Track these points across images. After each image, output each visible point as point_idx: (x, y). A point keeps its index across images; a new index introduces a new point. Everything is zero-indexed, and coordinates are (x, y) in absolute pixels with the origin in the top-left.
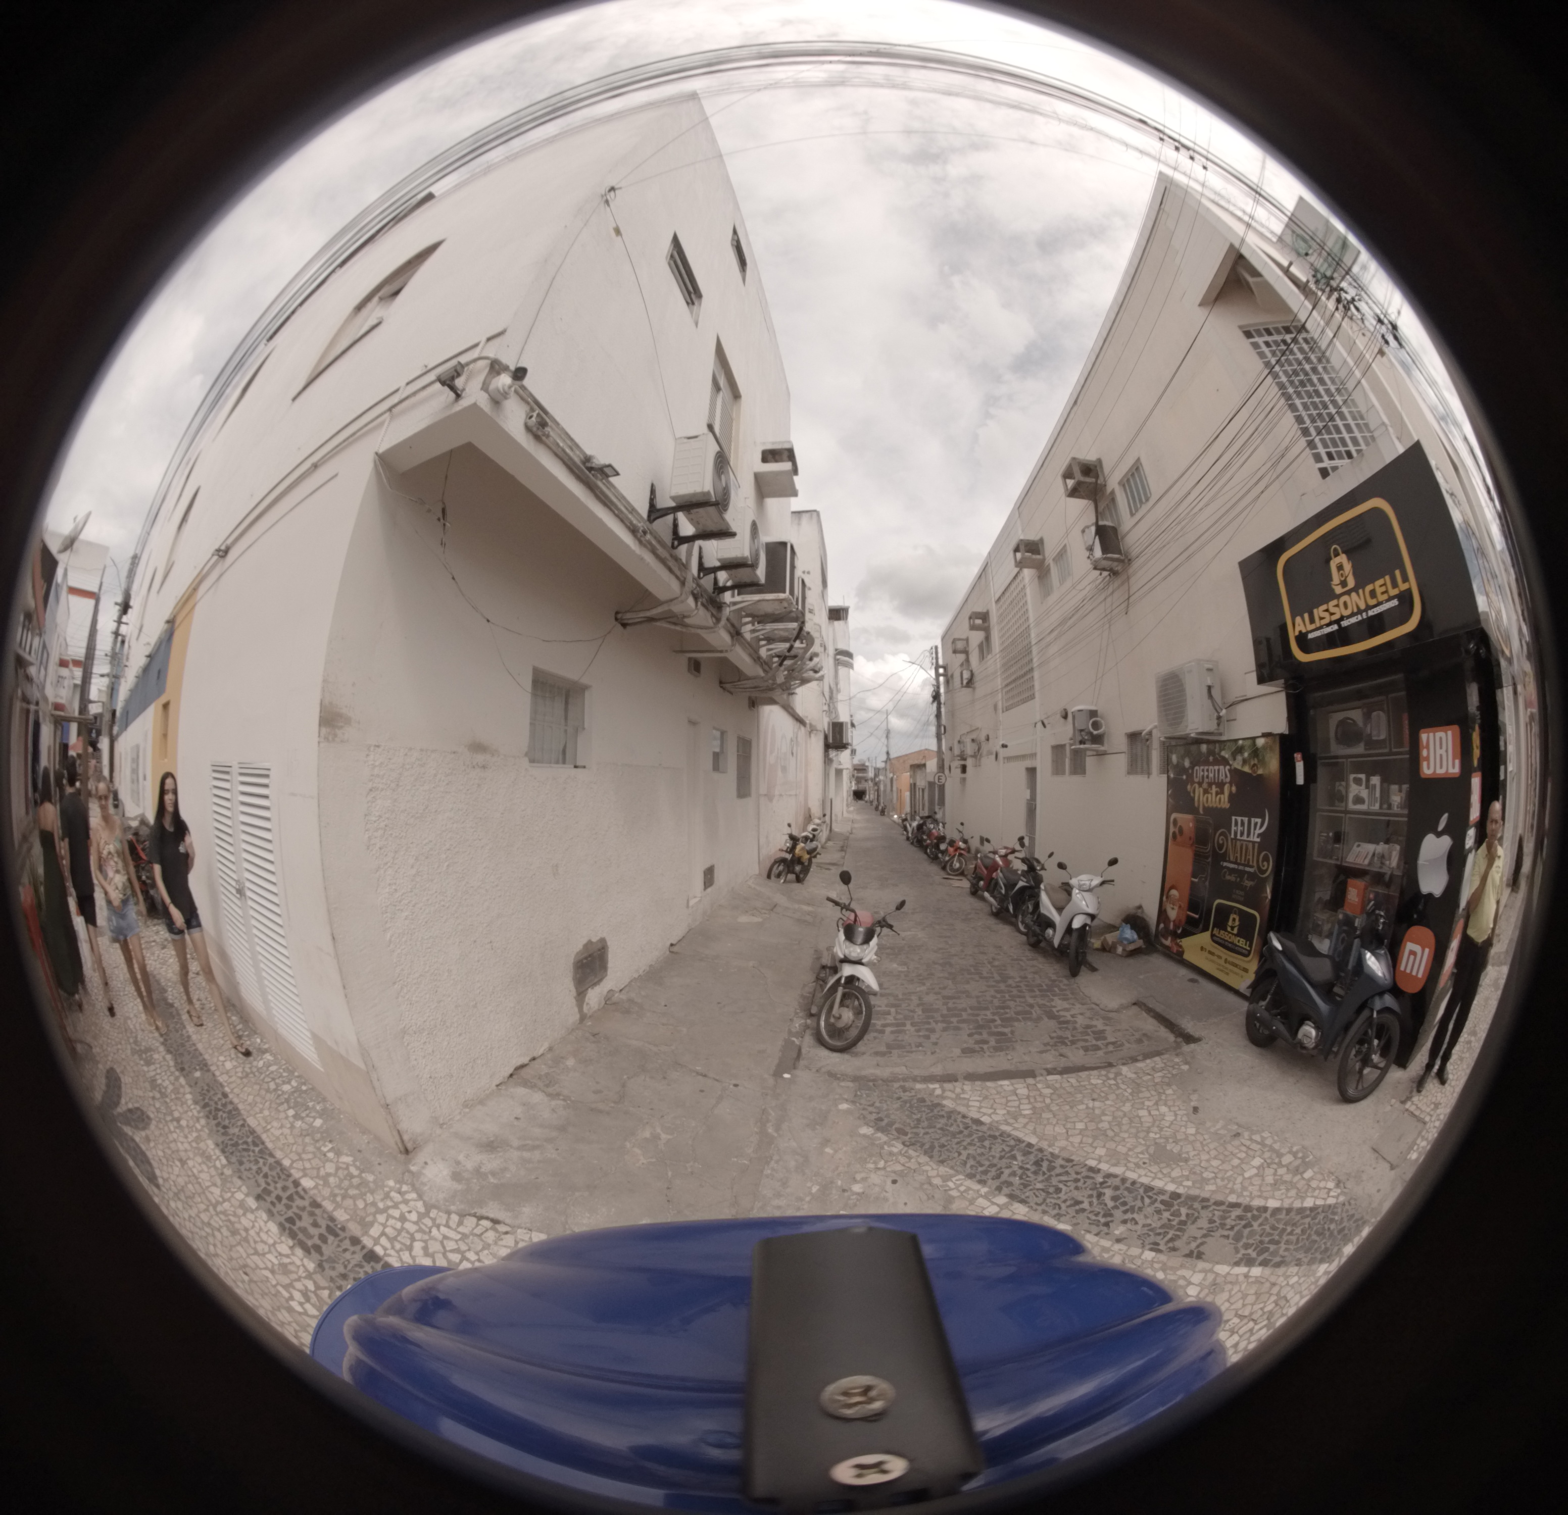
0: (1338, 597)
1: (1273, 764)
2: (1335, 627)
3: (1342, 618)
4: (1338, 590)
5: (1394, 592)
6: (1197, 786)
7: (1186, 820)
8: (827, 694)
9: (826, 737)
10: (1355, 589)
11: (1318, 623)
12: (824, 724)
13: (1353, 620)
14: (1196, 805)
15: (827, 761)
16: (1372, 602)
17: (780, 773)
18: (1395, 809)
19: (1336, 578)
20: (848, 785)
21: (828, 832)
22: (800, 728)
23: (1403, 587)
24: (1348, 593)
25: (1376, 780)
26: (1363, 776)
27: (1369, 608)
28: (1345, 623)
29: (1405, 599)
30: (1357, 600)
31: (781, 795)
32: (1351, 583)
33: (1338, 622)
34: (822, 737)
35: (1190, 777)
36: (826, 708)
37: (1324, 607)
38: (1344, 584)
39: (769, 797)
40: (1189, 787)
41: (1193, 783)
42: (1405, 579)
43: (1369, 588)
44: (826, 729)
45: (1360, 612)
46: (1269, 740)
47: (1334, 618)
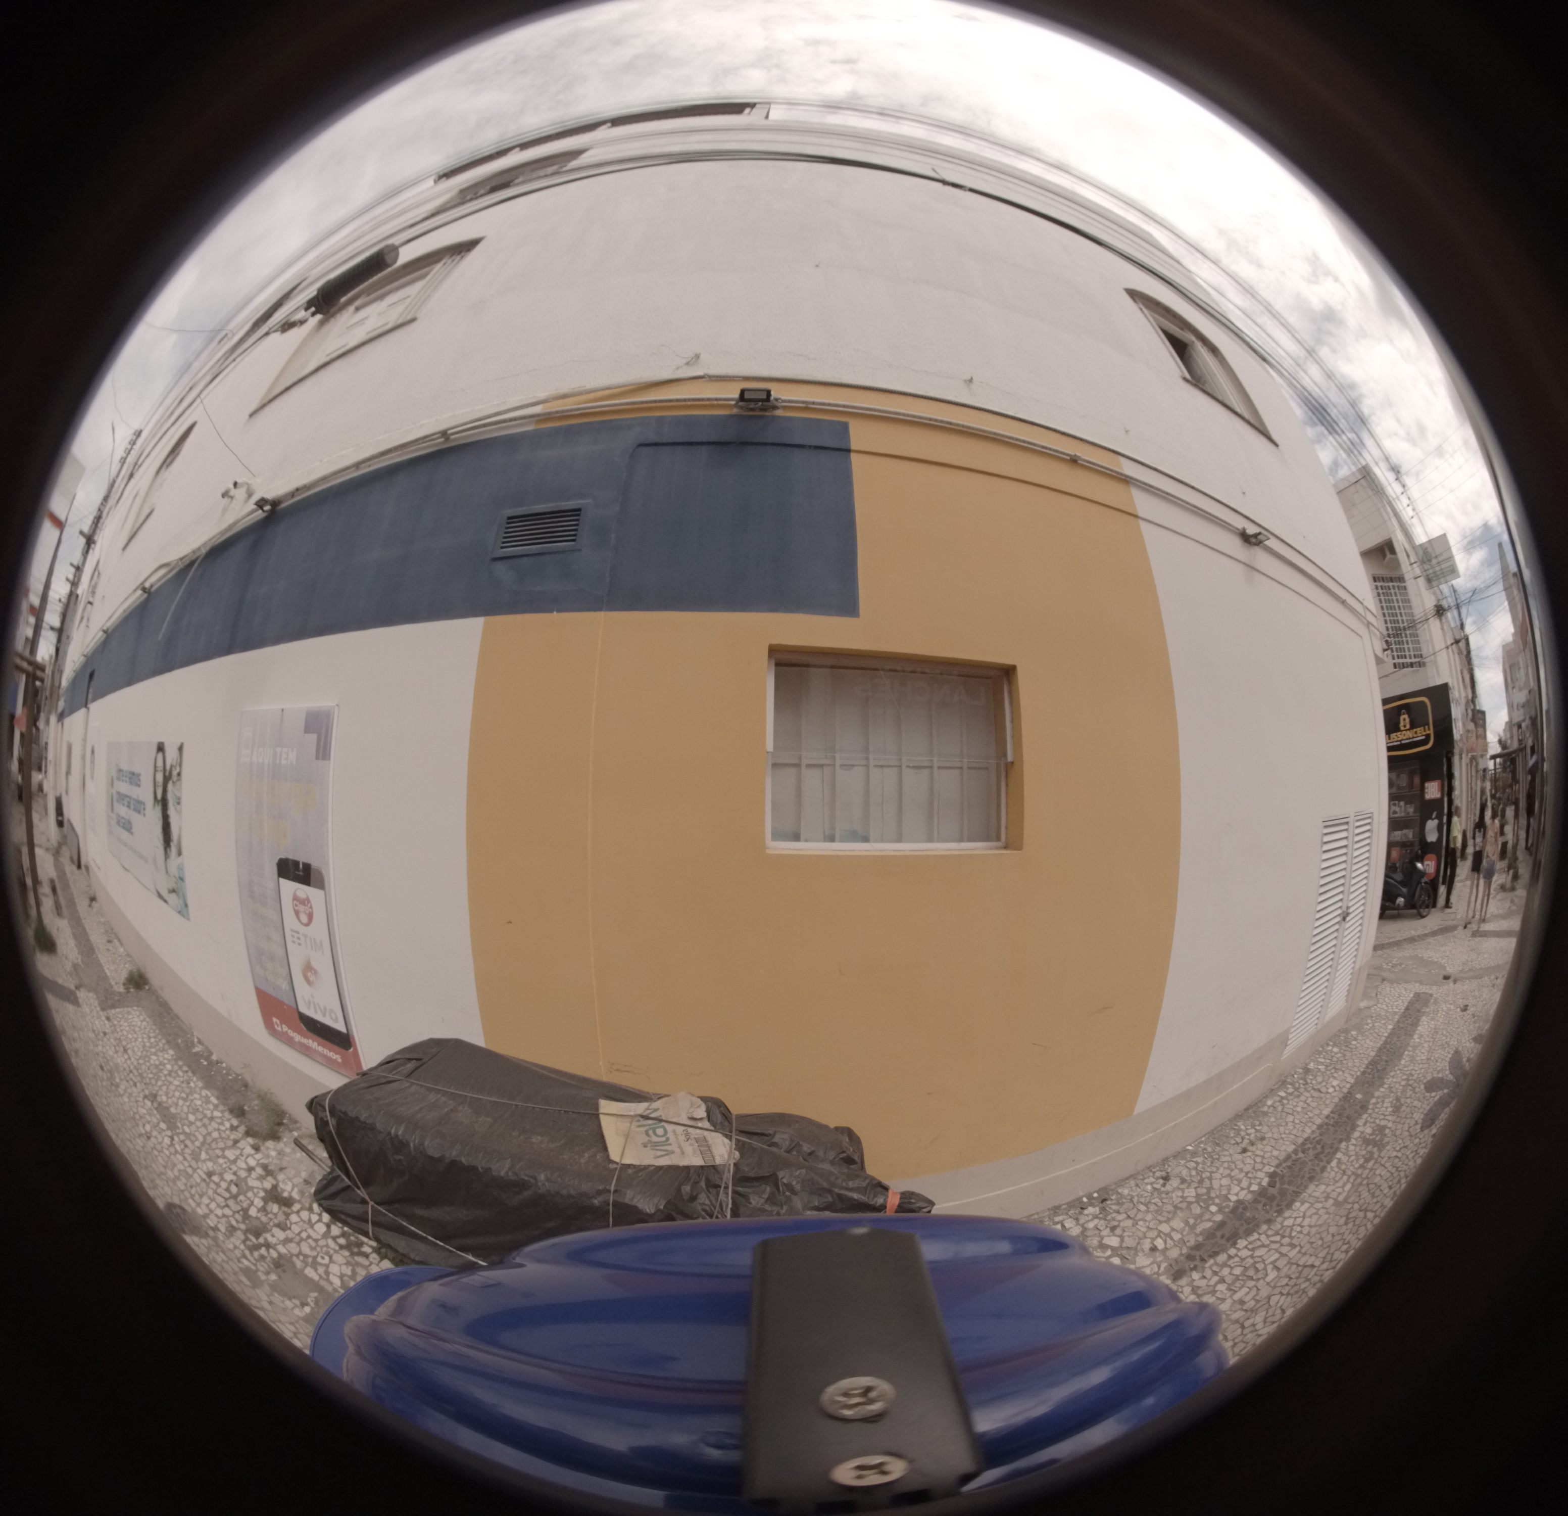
0: (1402, 731)
2: (1399, 743)
3: (1402, 740)
4: (1402, 728)
5: (1424, 733)
10: (1409, 730)
11: (1392, 740)
13: (1407, 741)
16: (1415, 736)
18: (1411, 814)
19: (1402, 724)
23: (1428, 732)
24: (1406, 730)
25: (1402, 803)
26: (1397, 802)
27: (1413, 737)
28: (1403, 742)
29: (1428, 736)
30: (1409, 734)
32: (1408, 727)
33: (1400, 741)
37: (1395, 734)
38: (1405, 726)
42: (1429, 729)
43: (1415, 730)
45: (1410, 739)
47: (1400, 739)
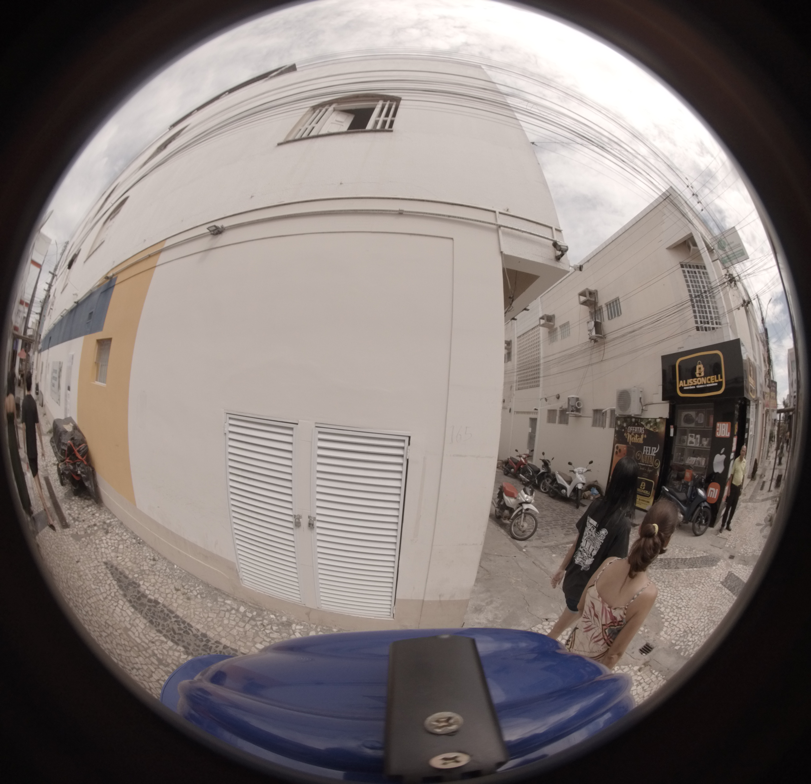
0: (697, 378)
1: (662, 429)
2: (694, 387)
3: (697, 385)
4: (698, 376)
5: (716, 381)
6: (629, 434)
7: (623, 447)
10: (704, 377)
11: (688, 385)
13: (701, 386)
14: (628, 441)
16: (709, 382)
18: (705, 446)
19: (698, 371)
23: (720, 380)
24: (701, 377)
25: (698, 437)
26: (693, 435)
27: (707, 384)
28: (698, 387)
29: (721, 383)
30: (703, 380)
32: (703, 374)
33: (696, 386)
35: (626, 431)
38: (700, 374)
40: (625, 434)
41: (627, 433)
42: (721, 377)
43: (708, 377)
45: (704, 384)
46: (662, 420)
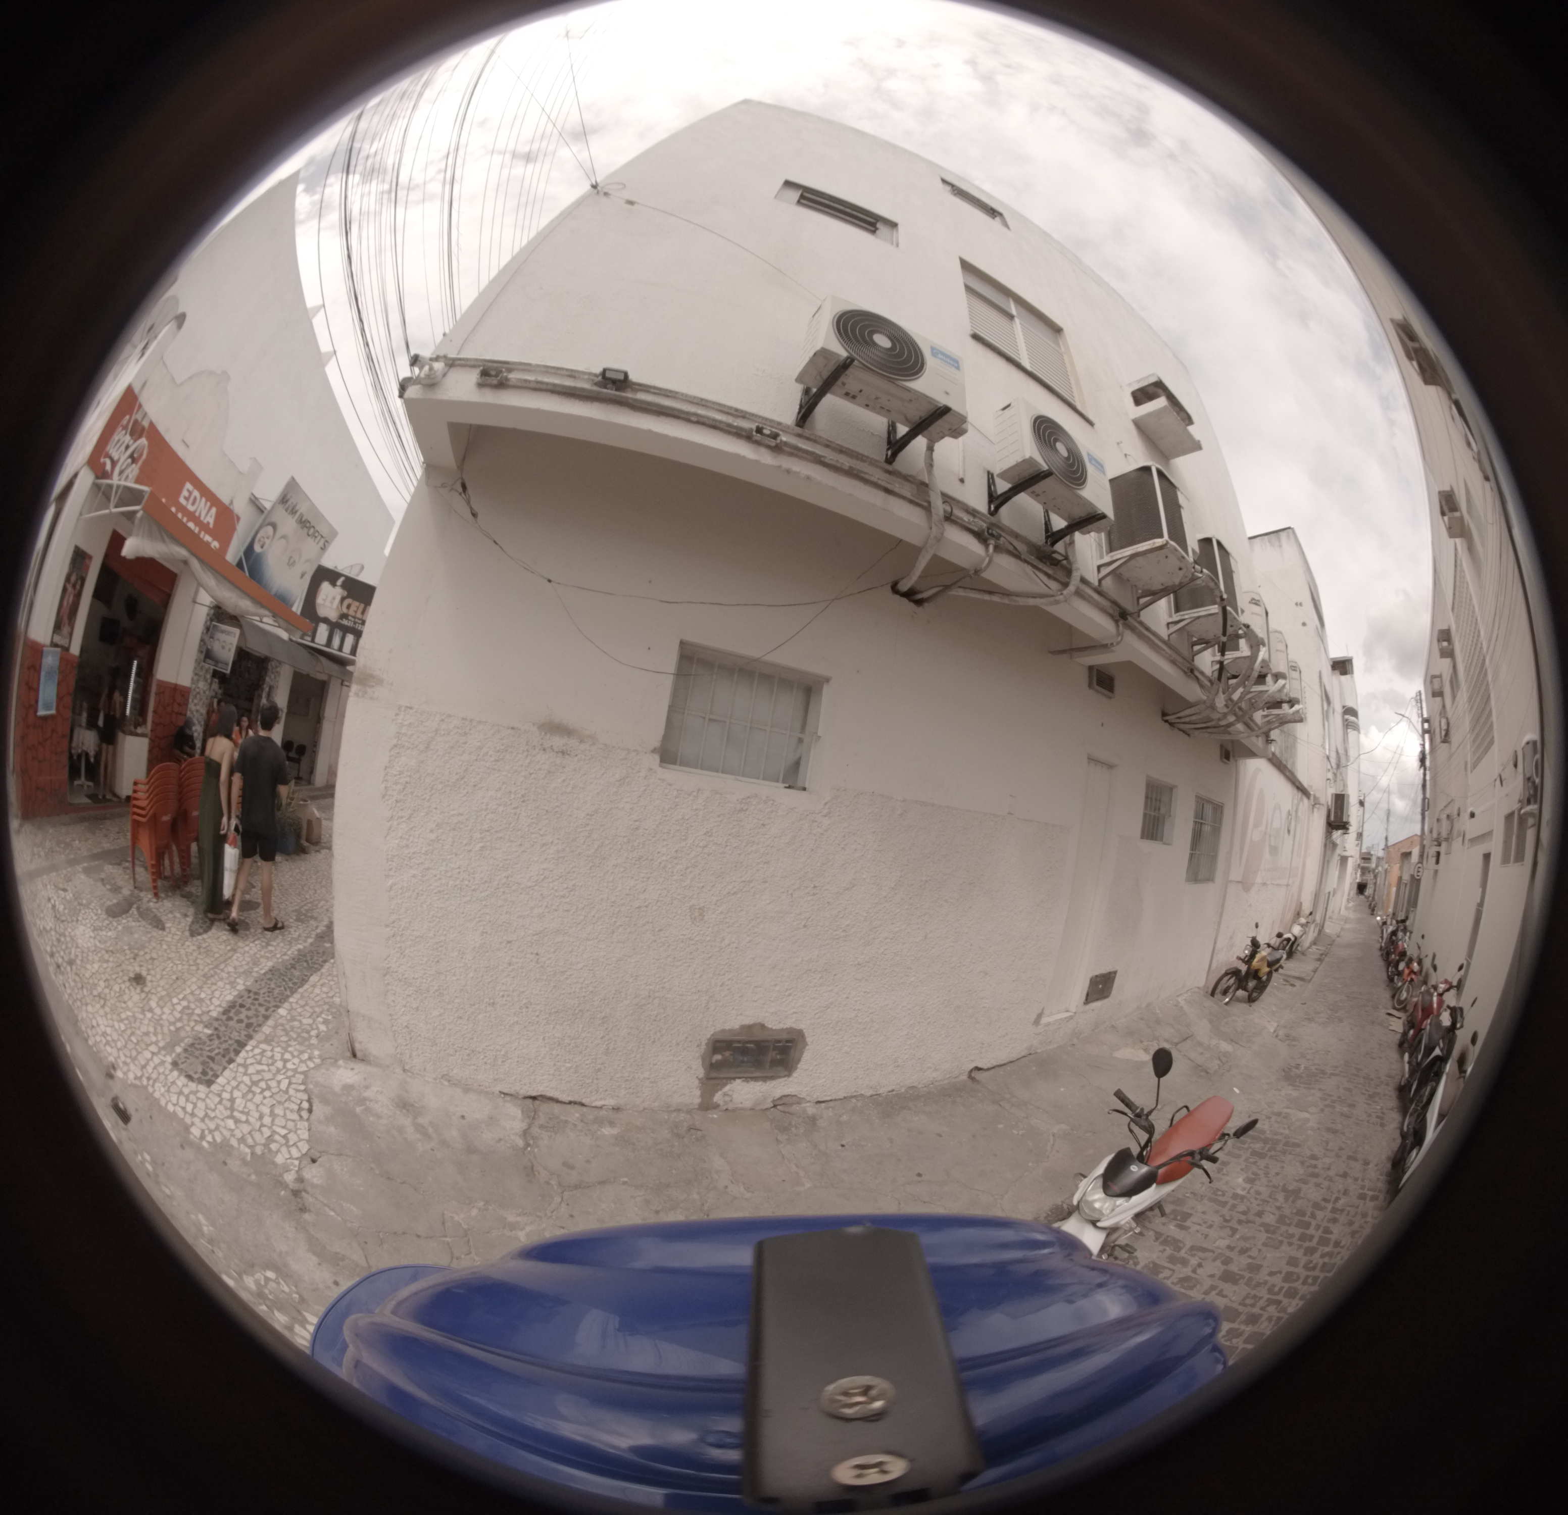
8: (1333, 760)
9: (1328, 816)
12: (1327, 797)
15: (1330, 845)
17: (1267, 855)
20: (1351, 876)
21: (1316, 934)
22: (1301, 799)
31: (1264, 884)
34: (1324, 812)
36: (1330, 775)
39: (1246, 885)
44: (1330, 803)
